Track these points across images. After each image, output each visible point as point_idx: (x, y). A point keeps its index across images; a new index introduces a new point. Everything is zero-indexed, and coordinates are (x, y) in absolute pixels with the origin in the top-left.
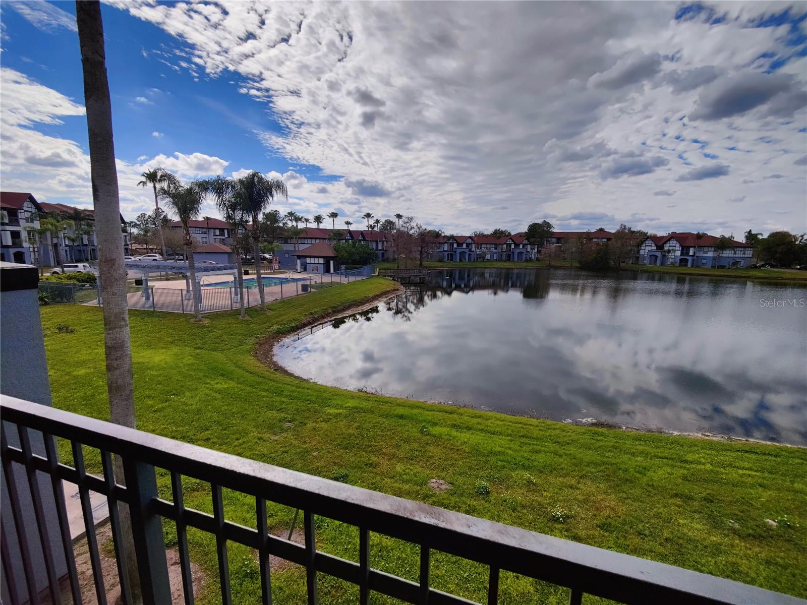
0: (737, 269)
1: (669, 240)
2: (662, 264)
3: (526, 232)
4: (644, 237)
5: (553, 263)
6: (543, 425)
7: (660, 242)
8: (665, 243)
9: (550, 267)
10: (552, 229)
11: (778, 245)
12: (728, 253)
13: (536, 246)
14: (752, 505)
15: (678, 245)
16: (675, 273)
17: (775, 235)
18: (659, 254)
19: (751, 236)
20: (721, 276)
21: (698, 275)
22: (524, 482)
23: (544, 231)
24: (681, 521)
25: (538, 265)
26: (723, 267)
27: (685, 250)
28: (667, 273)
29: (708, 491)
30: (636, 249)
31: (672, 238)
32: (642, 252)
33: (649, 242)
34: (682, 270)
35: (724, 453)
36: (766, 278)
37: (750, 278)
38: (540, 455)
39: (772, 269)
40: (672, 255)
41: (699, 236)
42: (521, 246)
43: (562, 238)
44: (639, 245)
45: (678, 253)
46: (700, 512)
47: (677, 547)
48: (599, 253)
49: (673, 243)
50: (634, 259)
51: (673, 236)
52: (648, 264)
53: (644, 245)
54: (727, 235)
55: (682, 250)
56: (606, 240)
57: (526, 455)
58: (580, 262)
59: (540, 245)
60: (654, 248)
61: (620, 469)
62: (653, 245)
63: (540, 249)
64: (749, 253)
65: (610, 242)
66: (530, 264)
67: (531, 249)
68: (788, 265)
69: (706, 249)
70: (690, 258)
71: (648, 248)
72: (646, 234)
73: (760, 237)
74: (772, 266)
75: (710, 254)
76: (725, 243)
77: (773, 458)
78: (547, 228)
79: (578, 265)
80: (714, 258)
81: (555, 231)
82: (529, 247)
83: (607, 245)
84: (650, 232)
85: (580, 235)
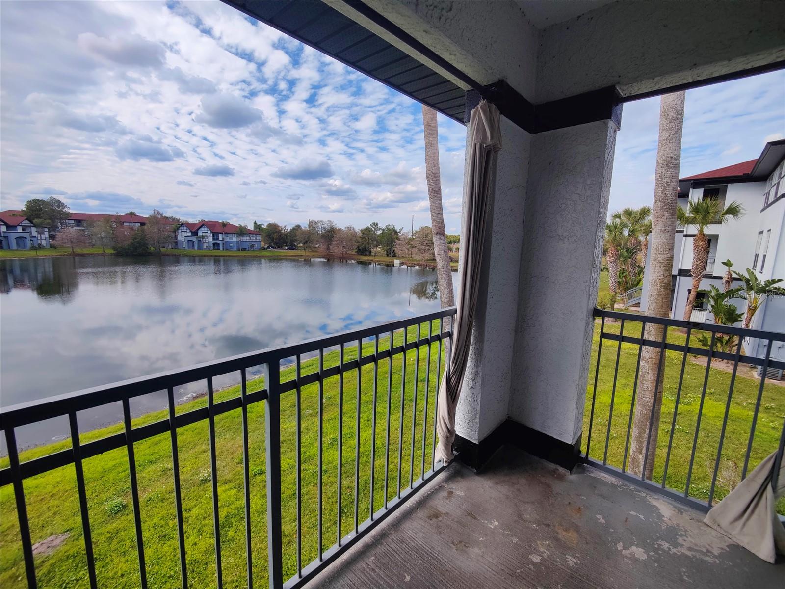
0: (254, 250)
1: (201, 227)
2: (199, 248)
3: (22, 211)
4: (180, 225)
5: (78, 251)
7: (194, 229)
8: (198, 229)
9: (75, 255)
10: (66, 209)
11: (274, 233)
12: (246, 239)
13: (46, 230)
15: (209, 232)
16: (212, 256)
17: (270, 225)
18: (194, 239)
19: (257, 226)
20: (245, 256)
21: (229, 256)
23: (54, 210)
25: (54, 253)
26: (244, 249)
27: (215, 235)
28: (205, 256)
30: (173, 235)
31: (203, 225)
32: (179, 237)
33: (183, 228)
34: (216, 253)
36: (271, 256)
37: (262, 257)
39: (274, 250)
40: (205, 240)
41: (224, 225)
42: (20, 229)
43: (79, 221)
44: (175, 231)
45: (211, 239)
48: (136, 238)
49: (205, 229)
50: (174, 244)
52: (187, 248)
53: (180, 231)
54: (243, 225)
55: (213, 236)
56: (139, 224)
58: (114, 249)
59: (52, 228)
60: (189, 234)
62: (188, 231)
63: (53, 233)
64: (259, 238)
65: (145, 227)
66: (41, 253)
67: (38, 233)
68: (280, 247)
69: (231, 235)
70: (220, 243)
71: (184, 234)
72: (178, 221)
73: (263, 226)
74: (274, 248)
75: (235, 239)
76: (242, 231)
78: (59, 207)
79: (113, 252)
80: (238, 242)
81: (71, 211)
82: (34, 231)
83: (143, 231)
84: (183, 219)
85: (107, 219)
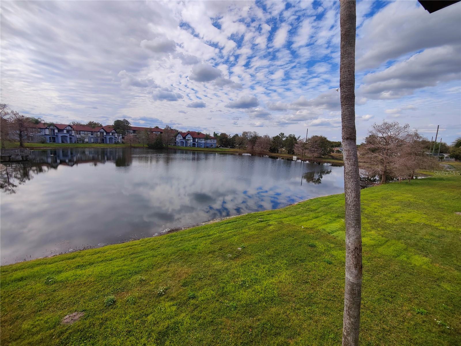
0: (212, 148)
1: (187, 135)
2: (186, 146)
3: (113, 125)
4: (177, 133)
5: (133, 145)
6: (143, 242)
7: (184, 136)
8: (186, 136)
9: (131, 147)
10: (130, 125)
11: (224, 138)
12: (209, 141)
13: (121, 135)
14: (233, 244)
15: (191, 137)
16: (191, 150)
17: (222, 134)
18: (184, 141)
19: (215, 135)
20: (207, 151)
21: (200, 151)
22: (138, 282)
23: (125, 125)
24: (213, 264)
25: (123, 146)
26: (208, 147)
27: (194, 139)
28: (188, 150)
29: (220, 245)
30: (174, 138)
31: (189, 134)
32: (177, 140)
33: (179, 135)
34: (194, 149)
35: (221, 226)
36: (221, 152)
37: (216, 151)
38: (144, 261)
39: (223, 148)
40: (189, 142)
41: (199, 134)
42: (111, 134)
43: (135, 130)
44: (175, 136)
45: (192, 141)
46: (219, 256)
47: (214, 277)
48: (157, 140)
49: (189, 136)
50: (174, 143)
51: (189, 133)
52: (180, 146)
53: (178, 136)
54: (208, 134)
55: (193, 139)
56: (160, 133)
57: (136, 265)
58: (148, 144)
59: (124, 134)
60: (182, 138)
61: (186, 251)
62: (181, 137)
63: (123, 136)
64: (215, 141)
65: (162, 134)
66: (118, 145)
67: (118, 136)
68: (226, 147)
69: (201, 139)
70: (196, 143)
71: (180, 138)
72: (177, 131)
73: (218, 135)
74: (223, 147)
75: (203, 142)
76: (207, 137)
77: (235, 223)
78: (127, 124)
79: (147, 146)
80: (205, 143)
81: (132, 126)
82: (116, 135)
83: (161, 136)
84: (180, 130)
85: (146, 130)
